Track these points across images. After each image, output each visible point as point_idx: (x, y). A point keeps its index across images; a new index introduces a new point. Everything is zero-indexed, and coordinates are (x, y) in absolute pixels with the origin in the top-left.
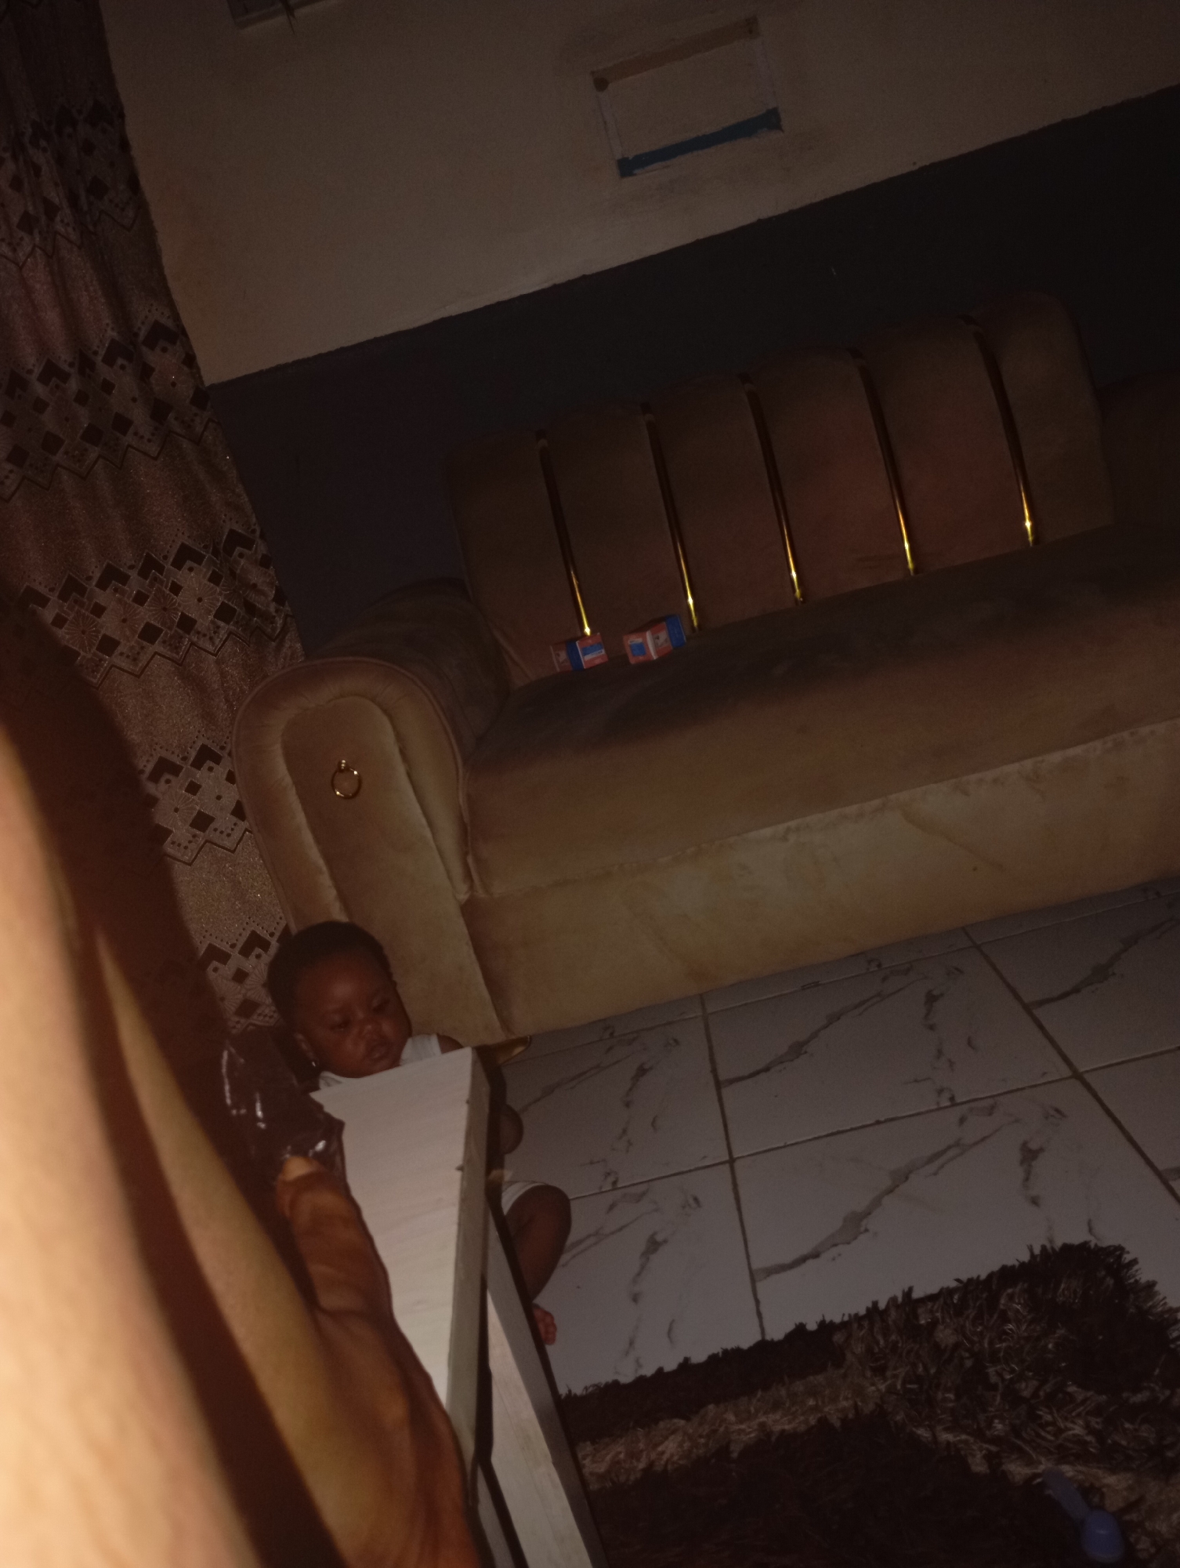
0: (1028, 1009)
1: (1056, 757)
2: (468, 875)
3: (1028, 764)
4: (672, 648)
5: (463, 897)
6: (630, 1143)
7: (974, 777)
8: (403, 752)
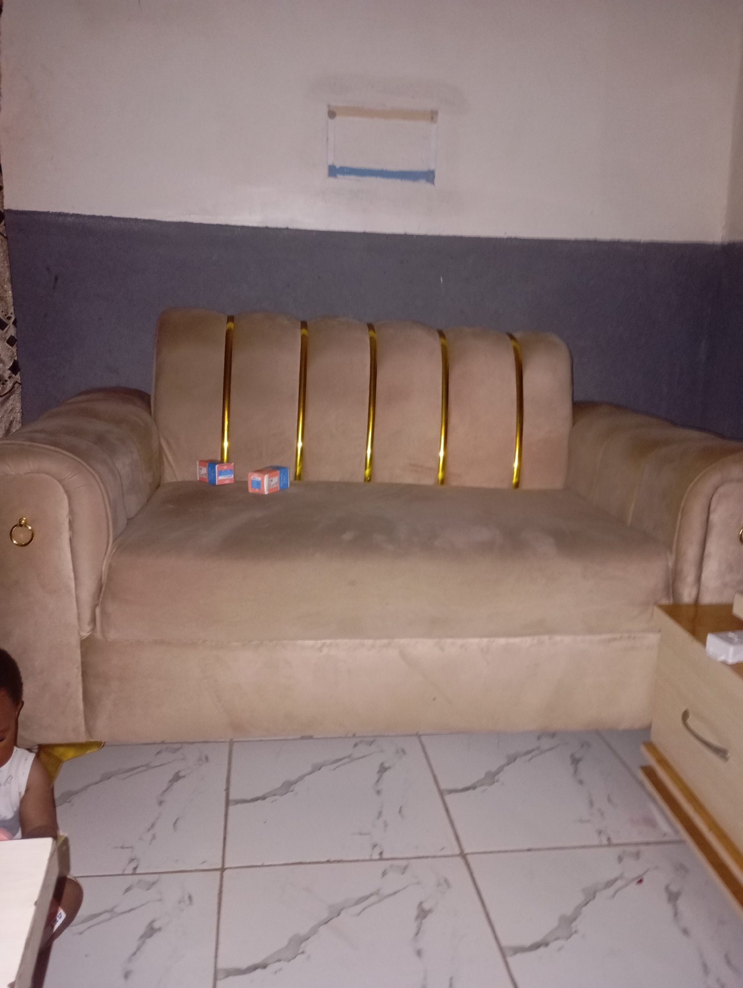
0: (442, 793)
1: (502, 641)
2: (93, 620)
3: (485, 641)
4: (279, 489)
5: (85, 634)
6: (154, 837)
7: (449, 641)
8: (70, 523)
